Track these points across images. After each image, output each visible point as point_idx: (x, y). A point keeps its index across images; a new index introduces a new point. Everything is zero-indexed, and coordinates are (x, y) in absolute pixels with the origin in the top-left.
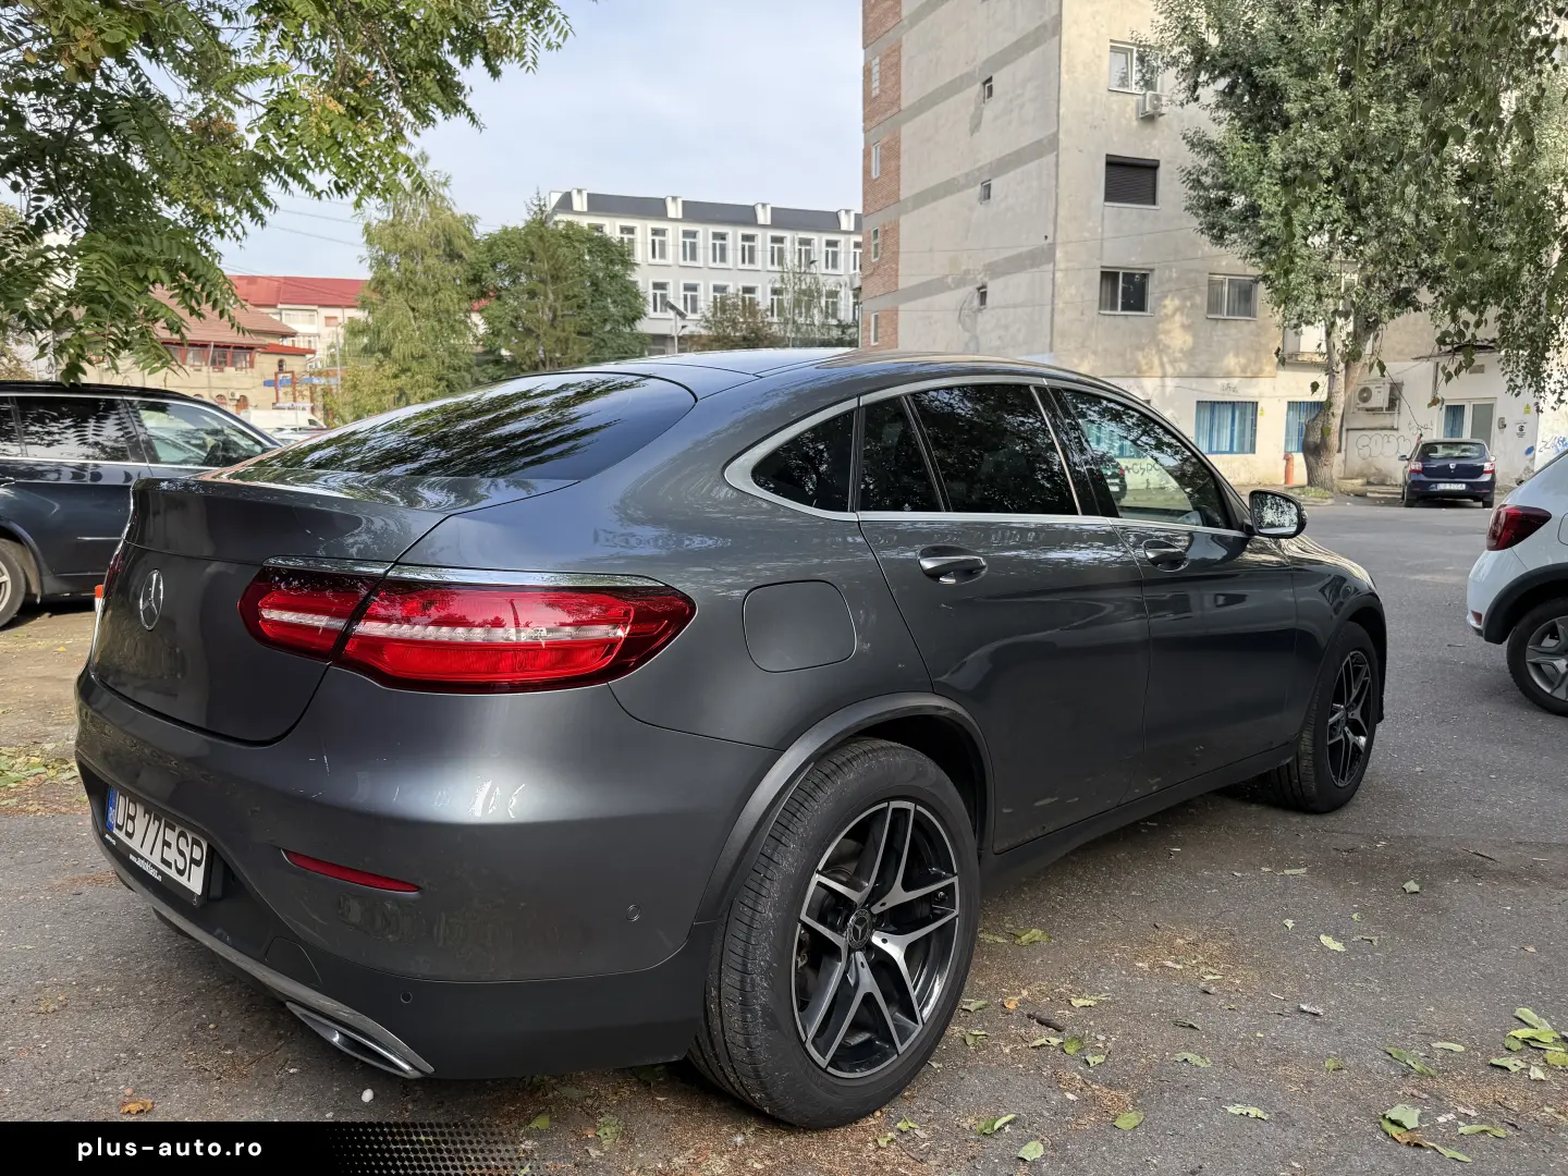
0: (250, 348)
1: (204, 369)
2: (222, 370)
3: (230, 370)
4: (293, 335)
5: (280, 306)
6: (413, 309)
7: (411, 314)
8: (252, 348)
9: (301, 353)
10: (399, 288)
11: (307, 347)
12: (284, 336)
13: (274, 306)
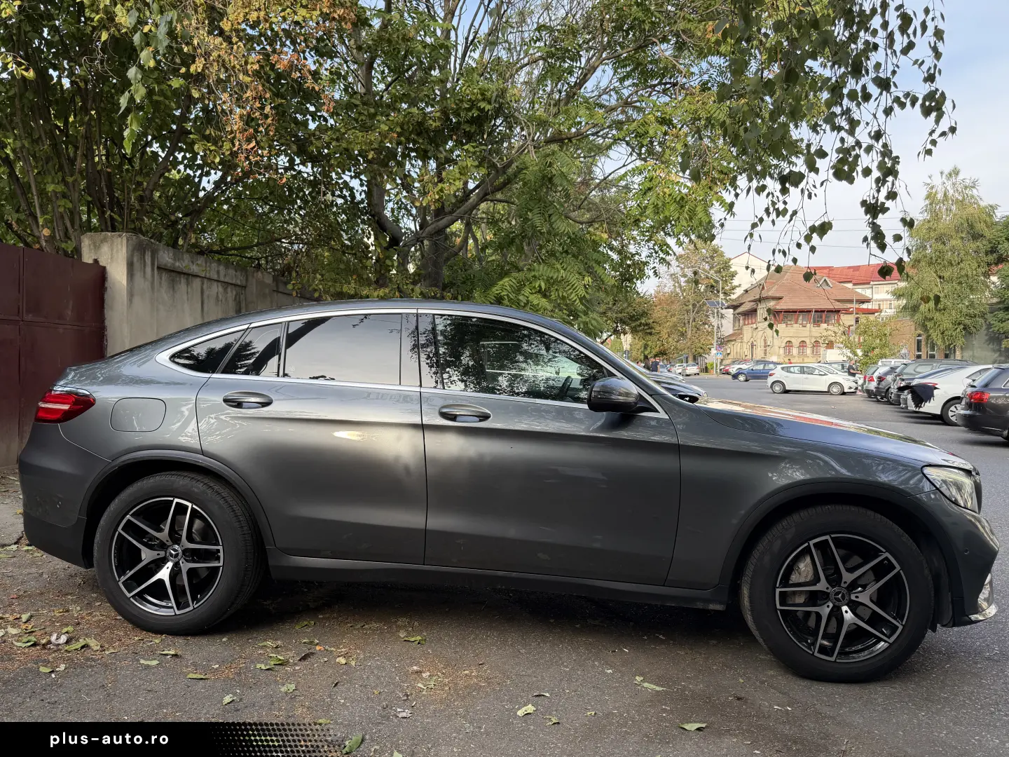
0: (838, 311)
1: (808, 325)
2: (819, 326)
3: (824, 326)
4: (868, 301)
5: (872, 283)
6: (940, 277)
7: (938, 280)
8: (839, 311)
9: (872, 312)
10: (930, 263)
11: (877, 308)
12: (863, 302)
13: (869, 283)
